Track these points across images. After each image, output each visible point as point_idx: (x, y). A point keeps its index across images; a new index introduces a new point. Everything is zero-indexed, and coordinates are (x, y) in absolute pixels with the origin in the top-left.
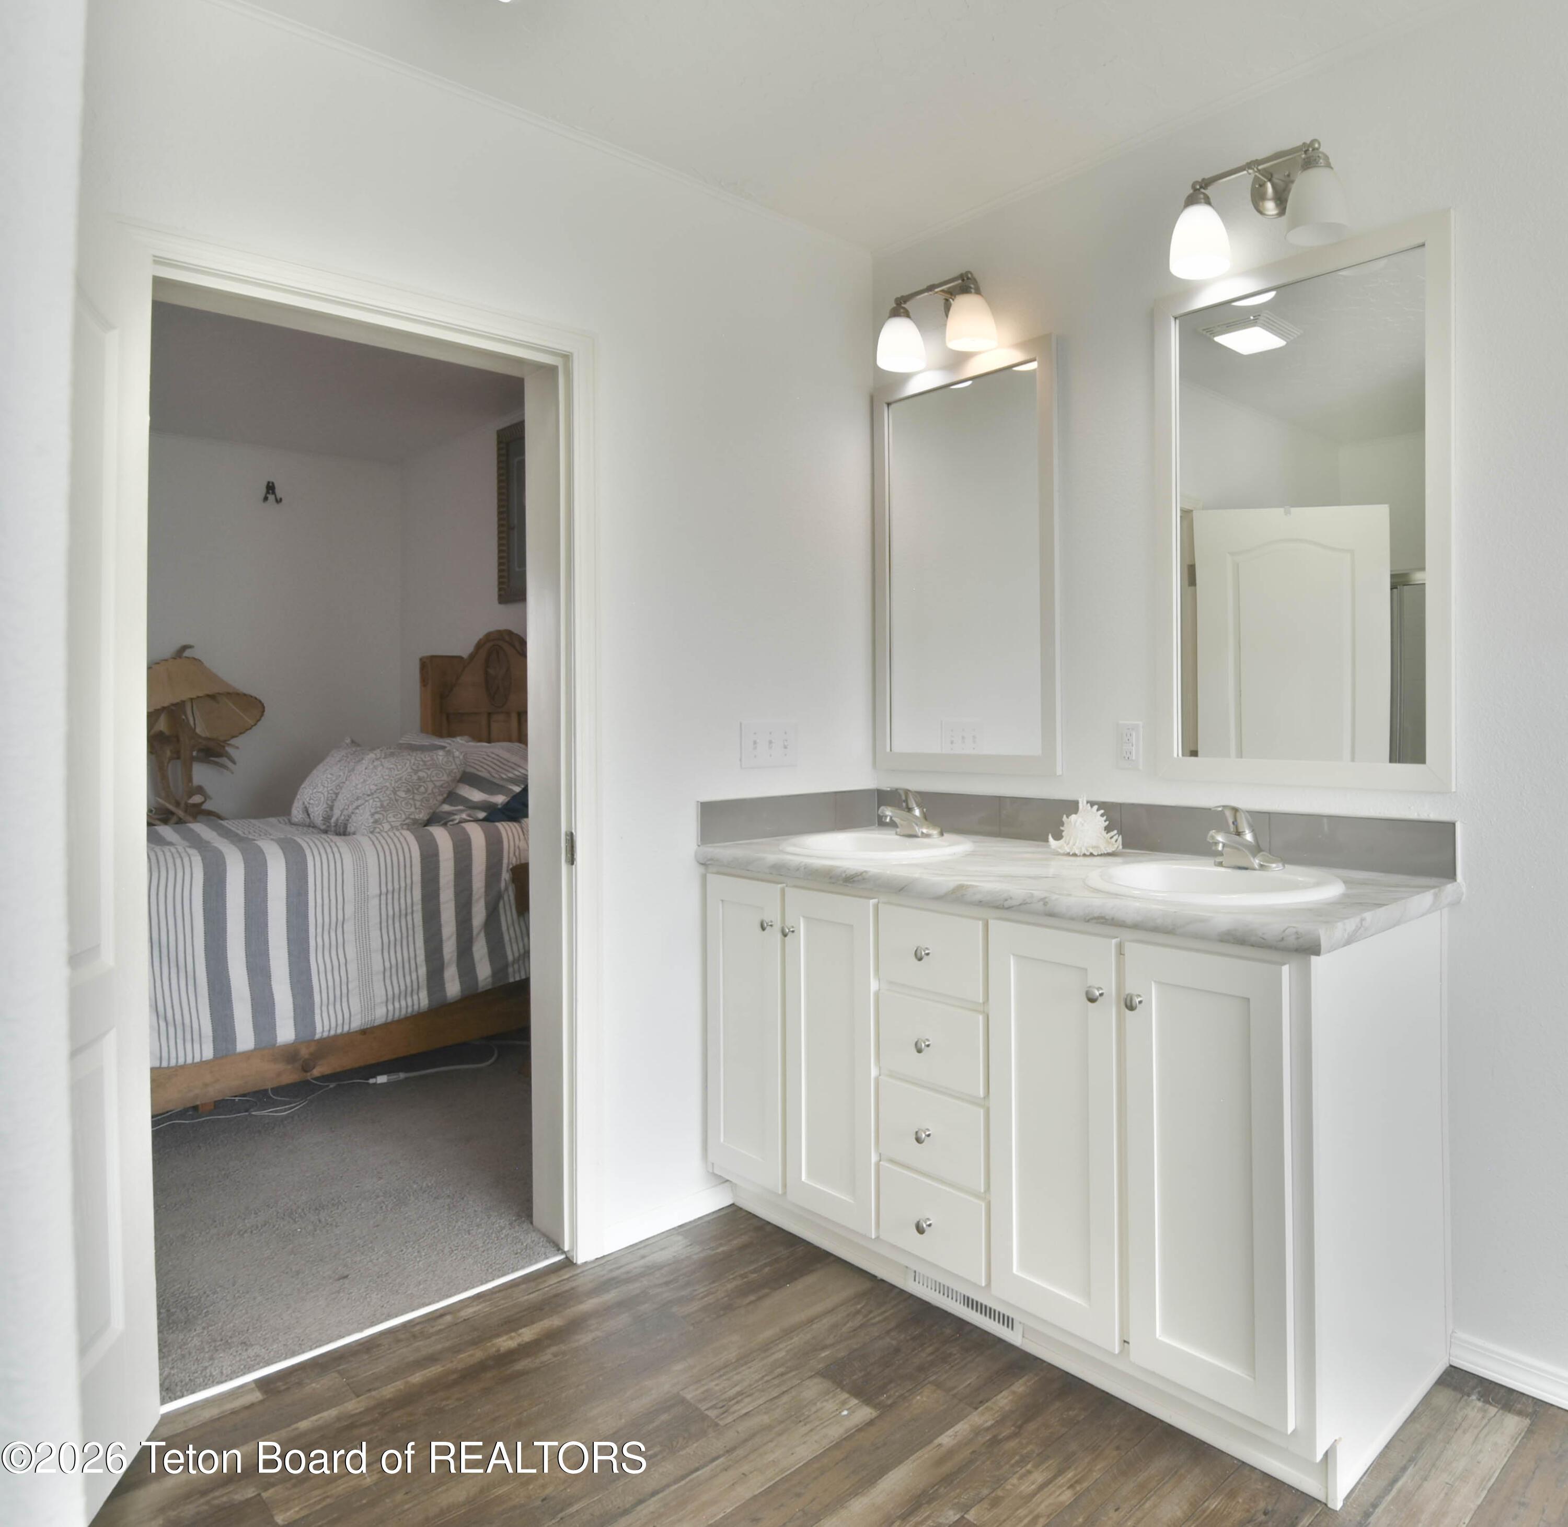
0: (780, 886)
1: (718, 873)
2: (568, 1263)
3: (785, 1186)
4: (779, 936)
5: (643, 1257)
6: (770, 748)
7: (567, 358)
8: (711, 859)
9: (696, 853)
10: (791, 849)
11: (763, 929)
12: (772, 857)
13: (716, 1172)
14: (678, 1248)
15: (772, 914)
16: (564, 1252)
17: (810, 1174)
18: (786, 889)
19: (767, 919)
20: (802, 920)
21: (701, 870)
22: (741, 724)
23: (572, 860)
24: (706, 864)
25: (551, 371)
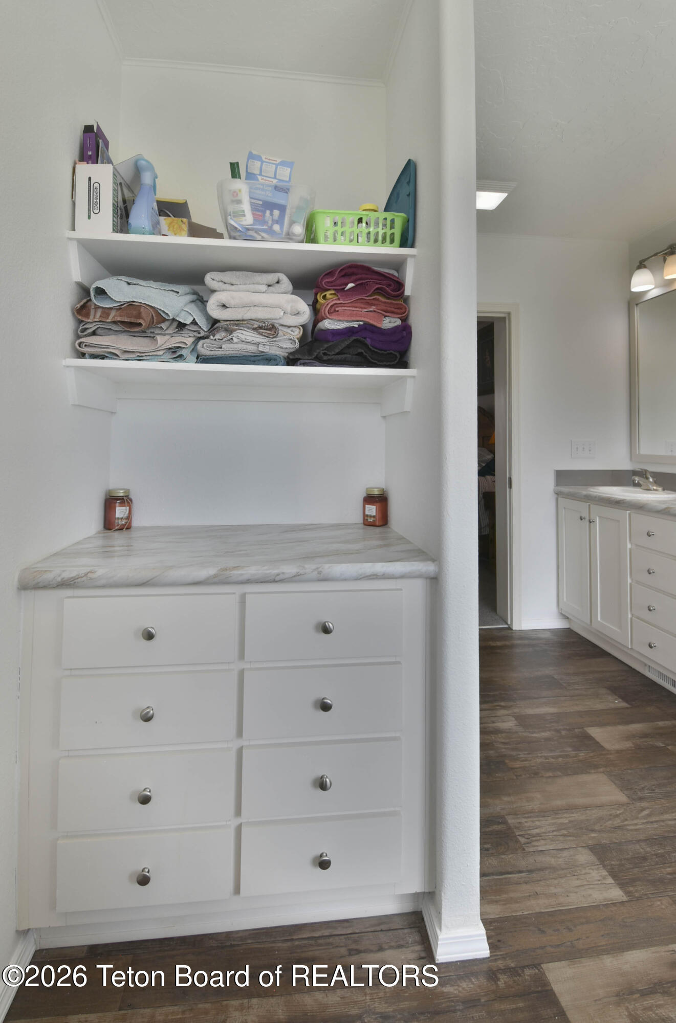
0: (588, 504)
1: (563, 497)
2: (510, 628)
3: (591, 622)
4: (588, 523)
5: (536, 634)
6: (583, 451)
7: (509, 314)
8: (560, 492)
9: (554, 489)
10: (592, 490)
11: (581, 519)
12: (584, 493)
13: (562, 612)
14: (547, 635)
15: (585, 514)
16: (508, 624)
17: (601, 618)
18: (591, 505)
19: (583, 516)
20: (598, 518)
21: (556, 496)
22: (571, 441)
23: (510, 487)
24: (558, 494)
25: (504, 318)
